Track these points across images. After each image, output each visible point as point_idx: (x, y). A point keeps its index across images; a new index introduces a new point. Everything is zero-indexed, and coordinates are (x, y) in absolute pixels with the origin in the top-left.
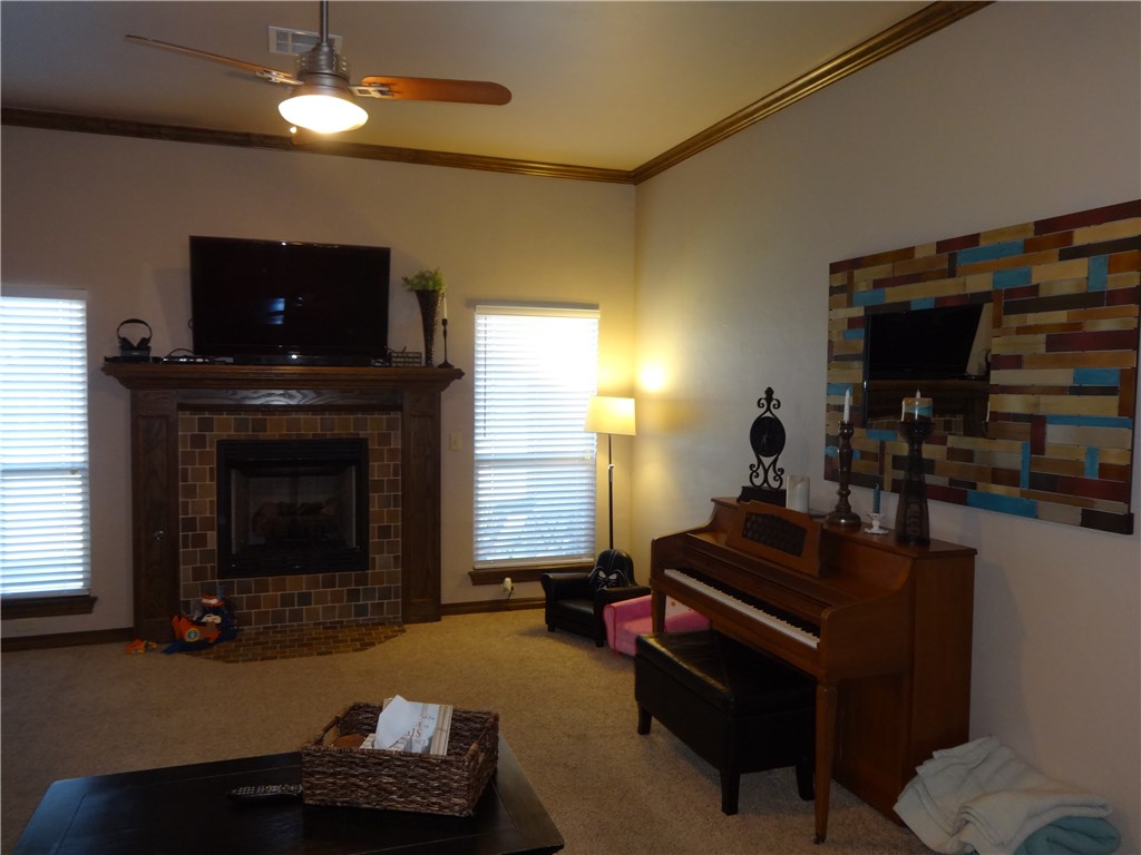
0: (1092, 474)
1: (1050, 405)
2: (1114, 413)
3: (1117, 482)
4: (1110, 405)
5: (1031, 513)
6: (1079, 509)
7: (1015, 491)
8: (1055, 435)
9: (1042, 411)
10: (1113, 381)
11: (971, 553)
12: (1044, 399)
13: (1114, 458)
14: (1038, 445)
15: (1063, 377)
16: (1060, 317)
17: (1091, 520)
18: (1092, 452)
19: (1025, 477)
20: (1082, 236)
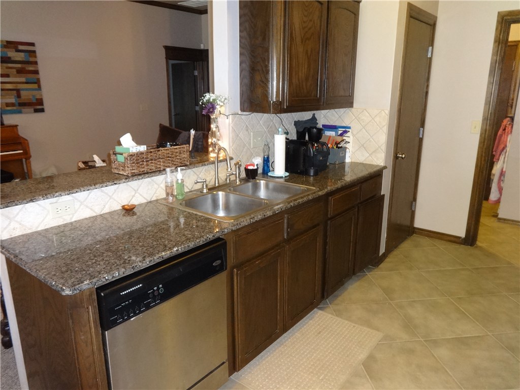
0: (34, 101)
1: (20, 86)
2: (37, 87)
3: (40, 102)
4: (36, 86)
5: (20, 112)
6: (33, 109)
7: (15, 108)
8: (23, 93)
9: (18, 88)
10: (35, 81)
11: (16, 126)
12: (18, 85)
13: (38, 97)
14: (19, 96)
15: (23, 80)
16: (19, 66)
17: (36, 111)
18: (34, 96)
19: (17, 104)
20: (21, 47)
